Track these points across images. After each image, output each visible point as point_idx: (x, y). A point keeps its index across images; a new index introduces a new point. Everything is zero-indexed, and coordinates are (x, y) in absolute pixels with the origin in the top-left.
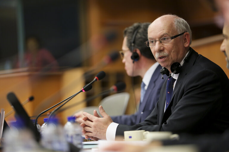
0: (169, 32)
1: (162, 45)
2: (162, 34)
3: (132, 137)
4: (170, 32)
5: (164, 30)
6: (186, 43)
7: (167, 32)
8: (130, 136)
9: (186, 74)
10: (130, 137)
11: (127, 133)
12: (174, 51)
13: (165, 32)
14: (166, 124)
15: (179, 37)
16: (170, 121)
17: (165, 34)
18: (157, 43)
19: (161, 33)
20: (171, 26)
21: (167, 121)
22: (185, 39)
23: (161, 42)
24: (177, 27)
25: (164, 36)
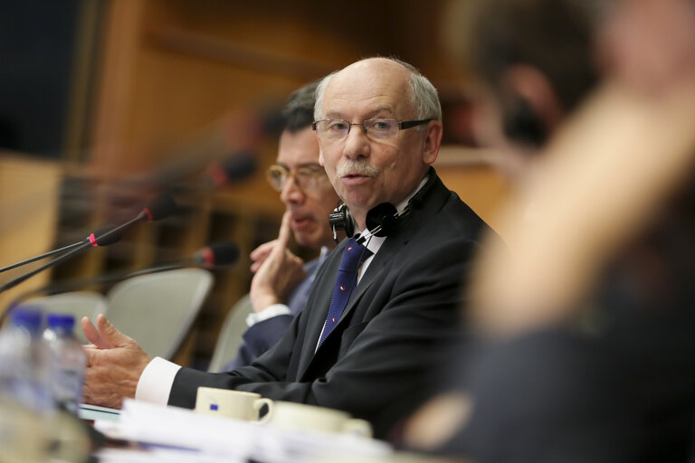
0: (395, 107)
1: (368, 141)
2: (376, 106)
3: (220, 408)
4: (399, 107)
5: (382, 95)
6: (428, 153)
7: (391, 106)
8: (214, 403)
9: (406, 243)
10: (214, 407)
11: (205, 395)
12: (395, 167)
13: (384, 101)
14: (324, 380)
15: (418, 128)
16: (338, 375)
17: (385, 109)
18: (355, 131)
19: (374, 102)
20: (403, 90)
21: (329, 375)
22: (428, 140)
23: (364, 132)
24: (417, 98)
25: (379, 115)
